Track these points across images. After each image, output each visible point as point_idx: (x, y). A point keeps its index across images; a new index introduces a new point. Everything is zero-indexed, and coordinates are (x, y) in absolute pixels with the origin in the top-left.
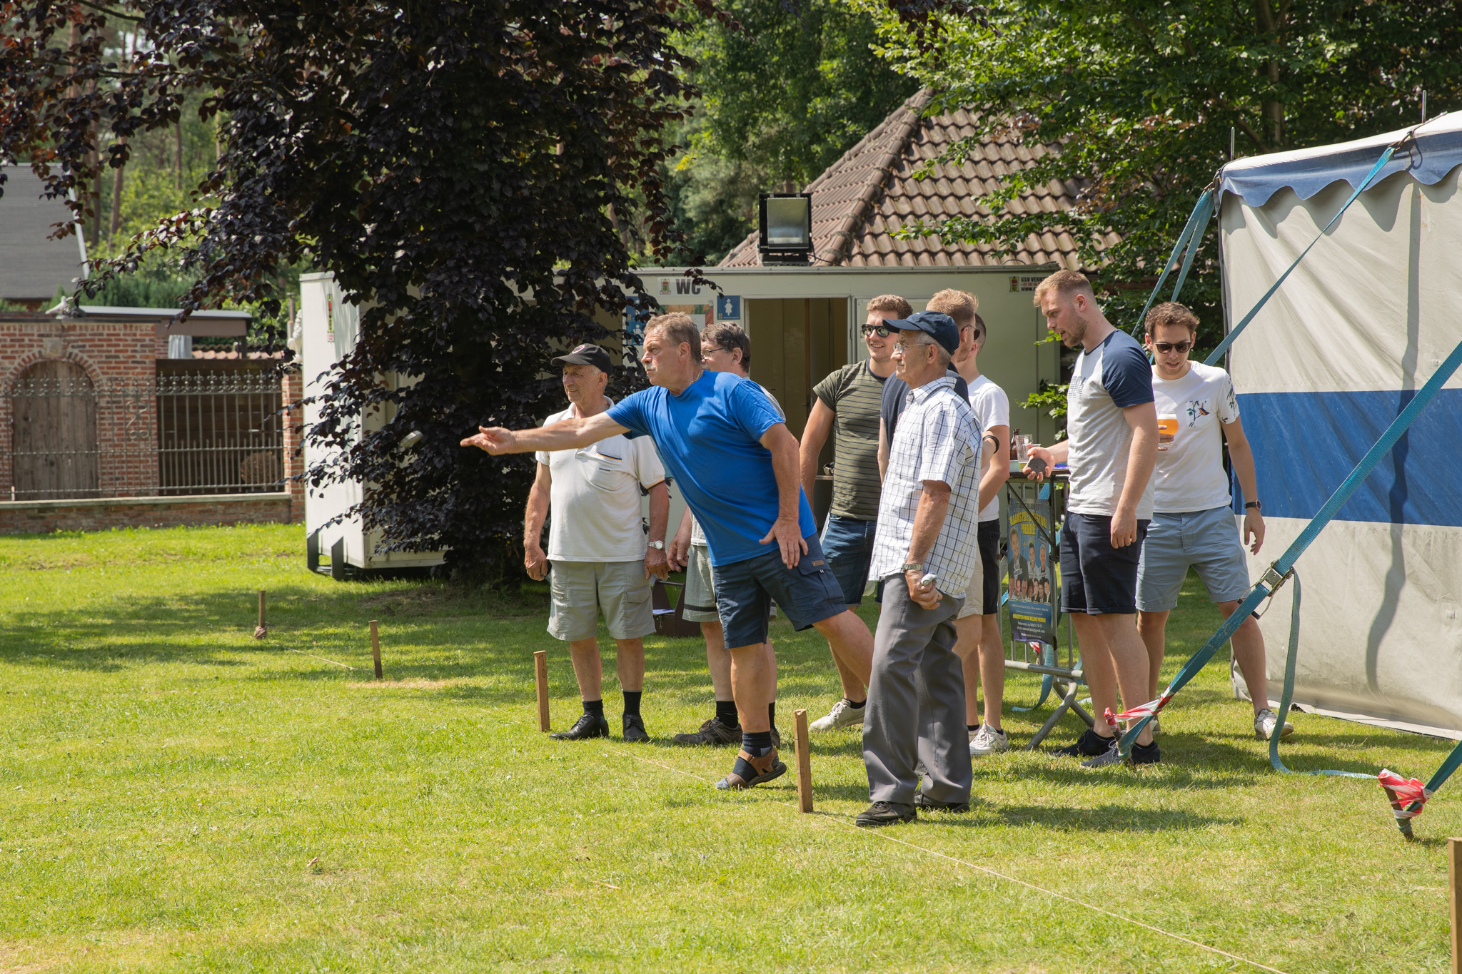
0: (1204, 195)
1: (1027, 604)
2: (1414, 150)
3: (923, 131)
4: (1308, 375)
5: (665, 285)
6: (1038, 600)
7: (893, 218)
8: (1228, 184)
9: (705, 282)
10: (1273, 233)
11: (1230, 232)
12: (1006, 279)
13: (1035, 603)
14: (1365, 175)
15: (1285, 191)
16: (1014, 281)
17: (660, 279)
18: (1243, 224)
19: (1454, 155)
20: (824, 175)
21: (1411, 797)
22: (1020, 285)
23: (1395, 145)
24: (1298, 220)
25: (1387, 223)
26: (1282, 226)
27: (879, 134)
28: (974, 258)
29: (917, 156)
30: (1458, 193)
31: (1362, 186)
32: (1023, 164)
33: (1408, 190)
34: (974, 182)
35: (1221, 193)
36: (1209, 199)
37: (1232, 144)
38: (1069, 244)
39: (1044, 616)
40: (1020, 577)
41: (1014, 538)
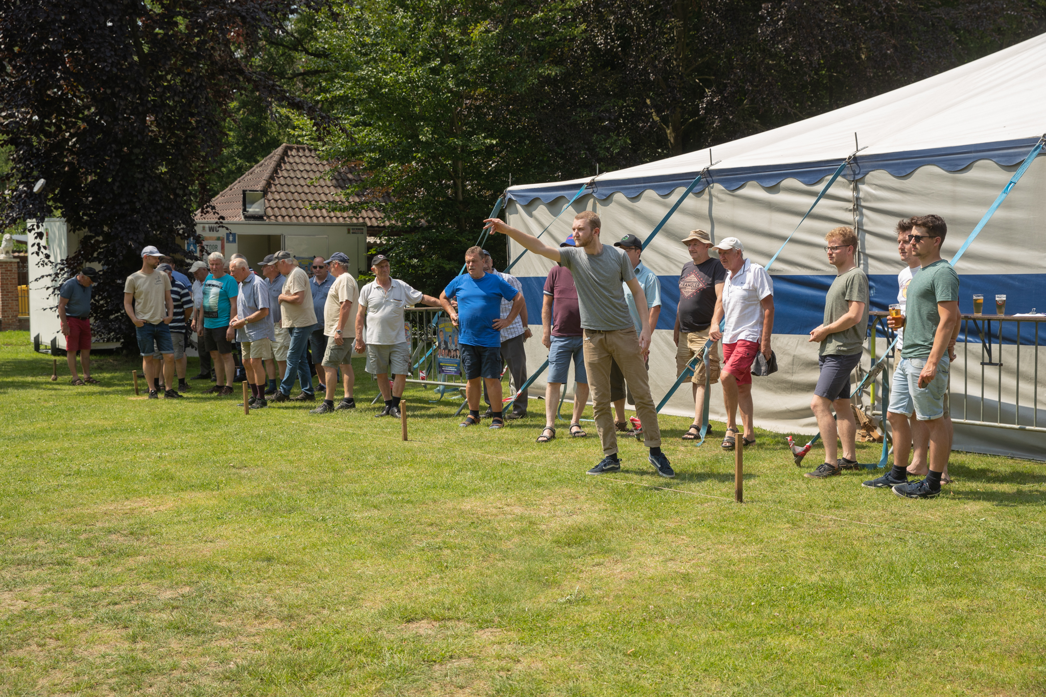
0: (499, 200)
1: (448, 359)
2: (594, 186)
3: (282, 165)
5: (204, 227)
6: (454, 357)
7: (272, 201)
8: (509, 195)
9: (223, 227)
10: (531, 215)
11: (510, 214)
12: (345, 229)
13: (452, 358)
14: (574, 195)
15: (537, 199)
16: (349, 230)
17: (202, 225)
18: (517, 212)
19: (611, 188)
20: (237, 182)
22: (351, 231)
23: (587, 184)
24: (541, 211)
26: (534, 213)
27: (261, 165)
28: (341, 220)
29: (280, 175)
30: (613, 203)
31: (574, 199)
32: (350, 180)
33: (591, 201)
34: (332, 188)
35: (506, 199)
36: (502, 201)
37: (510, 180)
38: (378, 215)
39: (456, 363)
40: (444, 349)
41: (441, 333)
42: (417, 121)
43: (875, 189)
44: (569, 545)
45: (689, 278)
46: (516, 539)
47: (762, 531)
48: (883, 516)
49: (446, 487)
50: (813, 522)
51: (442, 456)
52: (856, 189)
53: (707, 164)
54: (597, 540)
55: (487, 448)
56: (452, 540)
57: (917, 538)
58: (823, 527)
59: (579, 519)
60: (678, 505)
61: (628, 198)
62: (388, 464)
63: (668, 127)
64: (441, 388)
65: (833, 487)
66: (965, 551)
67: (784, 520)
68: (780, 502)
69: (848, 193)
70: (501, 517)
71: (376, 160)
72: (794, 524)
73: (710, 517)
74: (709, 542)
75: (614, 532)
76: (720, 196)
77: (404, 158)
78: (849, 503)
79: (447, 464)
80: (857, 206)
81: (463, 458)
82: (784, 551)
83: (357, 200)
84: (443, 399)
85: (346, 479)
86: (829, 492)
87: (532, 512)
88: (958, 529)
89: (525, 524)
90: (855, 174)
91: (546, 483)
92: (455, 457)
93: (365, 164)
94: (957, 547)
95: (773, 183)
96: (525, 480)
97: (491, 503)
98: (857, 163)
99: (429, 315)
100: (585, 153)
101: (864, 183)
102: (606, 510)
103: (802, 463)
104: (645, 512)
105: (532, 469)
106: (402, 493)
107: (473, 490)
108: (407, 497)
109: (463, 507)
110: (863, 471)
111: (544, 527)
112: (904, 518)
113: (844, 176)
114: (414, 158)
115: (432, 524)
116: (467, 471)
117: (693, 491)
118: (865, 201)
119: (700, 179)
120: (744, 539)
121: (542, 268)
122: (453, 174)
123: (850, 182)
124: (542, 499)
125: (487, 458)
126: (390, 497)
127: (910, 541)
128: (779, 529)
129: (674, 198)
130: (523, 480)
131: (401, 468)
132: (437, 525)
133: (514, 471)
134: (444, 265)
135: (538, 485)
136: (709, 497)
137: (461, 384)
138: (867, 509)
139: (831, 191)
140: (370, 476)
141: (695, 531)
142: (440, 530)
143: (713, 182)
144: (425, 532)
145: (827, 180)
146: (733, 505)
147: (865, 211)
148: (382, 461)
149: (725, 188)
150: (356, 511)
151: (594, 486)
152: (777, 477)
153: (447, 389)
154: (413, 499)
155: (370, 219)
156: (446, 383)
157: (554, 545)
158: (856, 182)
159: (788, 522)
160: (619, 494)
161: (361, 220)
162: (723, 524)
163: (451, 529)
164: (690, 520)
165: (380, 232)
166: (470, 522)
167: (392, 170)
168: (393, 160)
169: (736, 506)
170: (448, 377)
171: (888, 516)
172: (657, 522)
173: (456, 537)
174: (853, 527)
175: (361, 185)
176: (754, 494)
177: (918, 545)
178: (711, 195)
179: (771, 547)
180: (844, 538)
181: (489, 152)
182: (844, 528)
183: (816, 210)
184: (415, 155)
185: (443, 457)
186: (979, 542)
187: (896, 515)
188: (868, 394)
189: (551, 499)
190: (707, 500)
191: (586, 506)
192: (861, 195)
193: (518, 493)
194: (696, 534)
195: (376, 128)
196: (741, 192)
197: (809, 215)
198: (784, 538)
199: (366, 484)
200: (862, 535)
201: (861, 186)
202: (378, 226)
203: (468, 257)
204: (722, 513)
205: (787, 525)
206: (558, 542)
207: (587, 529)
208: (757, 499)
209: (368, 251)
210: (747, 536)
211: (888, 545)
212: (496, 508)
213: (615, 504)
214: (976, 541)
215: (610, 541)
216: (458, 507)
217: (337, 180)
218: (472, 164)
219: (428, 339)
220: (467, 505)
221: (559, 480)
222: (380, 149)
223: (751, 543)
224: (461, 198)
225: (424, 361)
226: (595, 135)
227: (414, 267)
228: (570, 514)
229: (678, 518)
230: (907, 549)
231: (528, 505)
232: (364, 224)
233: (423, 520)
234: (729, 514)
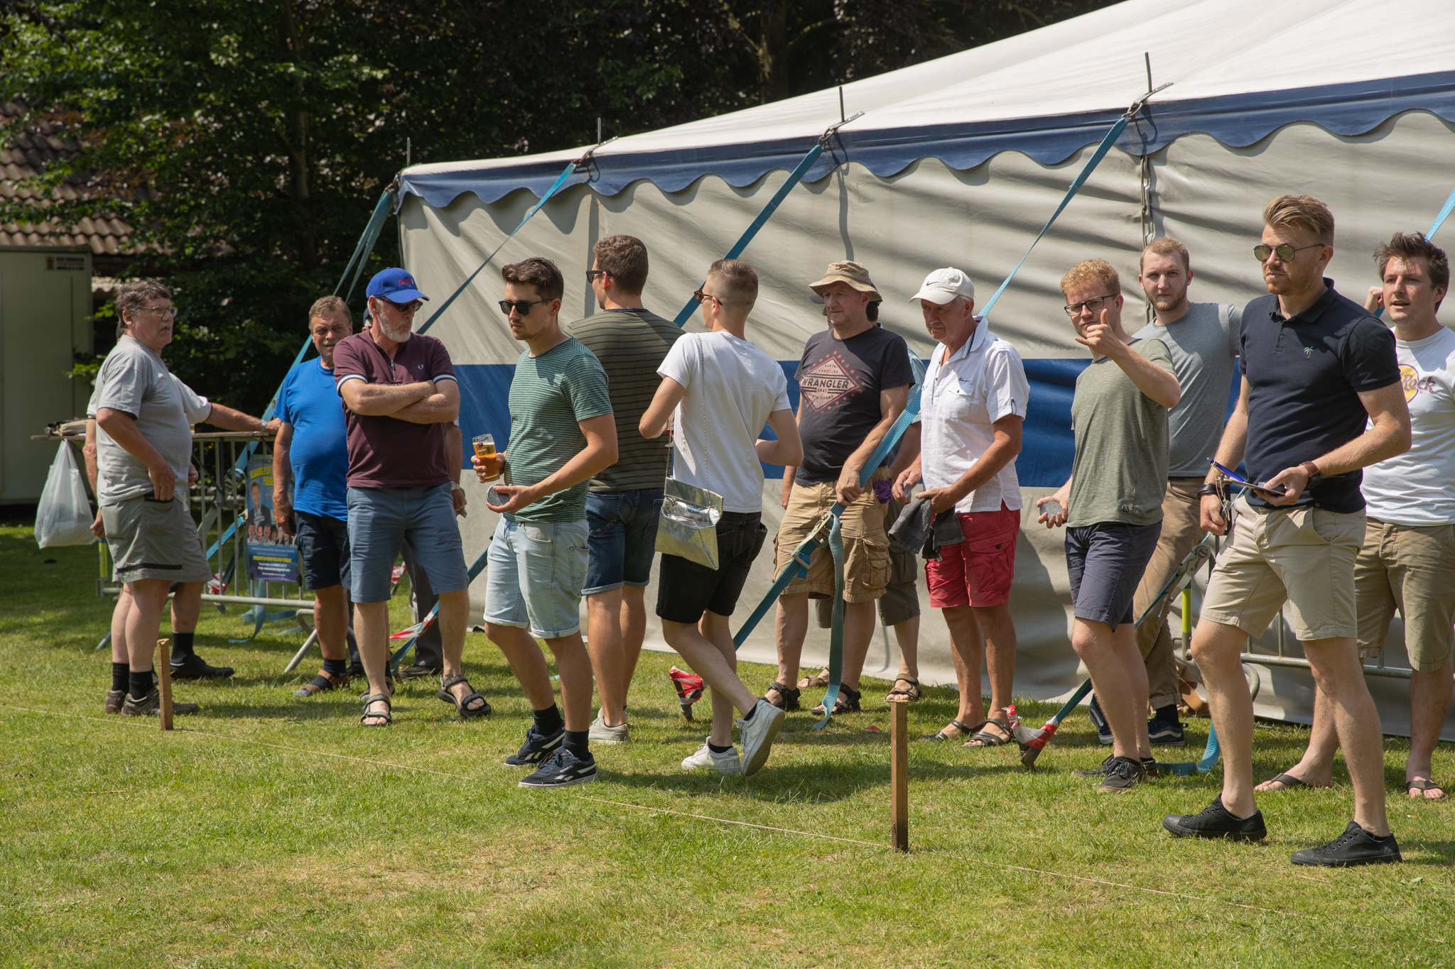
0: (385, 195)
1: (271, 547)
2: (592, 166)
4: (494, 350)
6: (283, 542)
8: (406, 186)
10: (456, 231)
11: (409, 227)
12: (41, 259)
13: (280, 545)
14: (549, 186)
15: (467, 195)
16: (50, 261)
18: (424, 224)
19: (630, 172)
21: (694, 687)
22: (56, 264)
23: (577, 162)
24: (478, 222)
25: (566, 226)
26: (464, 225)
30: (634, 204)
31: (549, 194)
32: (55, 152)
33: (587, 200)
34: (12, 167)
35: (401, 194)
36: (390, 198)
37: (408, 152)
38: (121, 229)
39: (290, 556)
40: (262, 524)
41: (255, 489)
42: (205, 20)
43: (1188, 175)
44: (525, 954)
45: (822, 367)
46: (407, 947)
47: (948, 915)
48: (1206, 876)
49: (255, 831)
50: (1058, 892)
51: (251, 762)
52: (1148, 174)
53: (834, 121)
54: (587, 943)
55: (353, 742)
56: (259, 953)
57: (1278, 923)
58: (1079, 901)
59: (549, 896)
60: (770, 859)
61: (666, 194)
62: (124, 783)
63: (758, 42)
64: (257, 610)
65: (1102, 814)
66: (1379, 951)
67: (996, 888)
68: (988, 849)
69: (1132, 183)
70: (376, 896)
71: (111, 104)
72: (1018, 897)
73: (836, 885)
74: (833, 940)
75: (626, 924)
76: (863, 188)
77: (177, 104)
78: (1134, 849)
79: (258, 781)
80: (1151, 213)
81: (297, 765)
82: (994, 957)
83: (71, 195)
84: (261, 634)
85: (20, 821)
86: (1096, 824)
87: (445, 883)
88: (1366, 904)
89: (428, 911)
90: (1145, 142)
91: (480, 817)
92: (279, 765)
93: (86, 117)
94: (1362, 941)
95: (974, 162)
96: (434, 812)
97: (355, 866)
98: (1150, 119)
99: (229, 451)
100: (581, 99)
101: (1164, 162)
102: (612, 874)
103: (1036, 763)
104: (696, 877)
105: (452, 788)
106: (152, 849)
107: (317, 836)
108: (161, 858)
109: (289, 877)
110: (1166, 779)
111: (470, 917)
112: (1251, 881)
113: (1123, 147)
114: (198, 104)
115: (215, 919)
116: (304, 794)
117: (803, 829)
118: (1168, 199)
119: (818, 152)
120: (907, 932)
121: (481, 346)
122: (287, 140)
123: (1137, 158)
124: (470, 854)
125: (352, 763)
126: (122, 858)
127: (1264, 929)
128: (984, 908)
129: (764, 194)
130: (429, 812)
131: (154, 791)
132: (228, 920)
133: (410, 793)
134: (268, 342)
135: (464, 821)
136: (836, 840)
137: (300, 602)
138: (1173, 862)
139: (1096, 178)
140: (79, 813)
141: (802, 917)
142: (234, 930)
143: (847, 160)
144: (198, 936)
145: (1088, 155)
146: (886, 857)
147: (1167, 222)
148: (109, 776)
149: (873, 171)
150: (39, 894)
151: (588, 821)
152: (984, 795)
153: (268, 614)
154: (176, 861)
155: (103, 237)
156: (267, 600)
157: (492, 956)
158: (1148, 160)
159: (1004, 893)
160: (641, 838)
161: (81, 240)
162: (864, 900)
163: (260, 928)
164: (793, 892)
165: (125, 266)
166: (303, 910)
167: (148, 129)
168: (148, 108)
169: (894, 860)
170: (272, 584)
171: (1216, 876)
172: (722, 900)
173: (269, 945)
174: (1143, 901)
175: (78, 163)
176: (932, 833)
177: (1279, 939)
178: (843, 187)
179: (966, 949)
180: (1122, 926)
181: (369, 93)
182: (1124, 904)
183: (1064, 220)
184: (200, 96)
185: (252, 766)
186: (1408, 930)
187: (1234, 873)
188: (1178, 612)
189: (490, 853)
190: (832, 849)
191: (568, 867)
192: (1160, 187)
193: (416, 841)
194: (805, 923)
195: (109, 34)
196: (909, 180)
197: (1051, 230)
198: (994, 927)
199: (68, 832)
200: (1162, 919)
201: (1160, 169)
202: (119, 255)
203: (316, 322)
204: (864, 876)
205: (1002, 900)
206: (500, 949)
207: (567, 917)
208: (937, 843)
209: (96, 310)
210: (917, 926)
211: (1216, 939)
212: (365, 876)
213: (632, 859)
214: (1403, 928)
215: (615, 944)
216: (278, 878)
217: (24, 150)
218: (329, 118)
219: (225, 503)
220: (298, 872)
221: (511, 811)
222: (121, 81)
223: (922, 940)
224: (305, 192)
225: (216, 552)
226: (602, 60)
227: (200, 345)
228: (531, 885)
229: (768, 889)
230: (1257, 947)
231: (438, 867)
232: (87, 249)
233: (195, 910)
234: (879, 877)
